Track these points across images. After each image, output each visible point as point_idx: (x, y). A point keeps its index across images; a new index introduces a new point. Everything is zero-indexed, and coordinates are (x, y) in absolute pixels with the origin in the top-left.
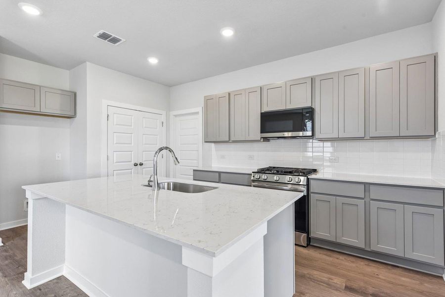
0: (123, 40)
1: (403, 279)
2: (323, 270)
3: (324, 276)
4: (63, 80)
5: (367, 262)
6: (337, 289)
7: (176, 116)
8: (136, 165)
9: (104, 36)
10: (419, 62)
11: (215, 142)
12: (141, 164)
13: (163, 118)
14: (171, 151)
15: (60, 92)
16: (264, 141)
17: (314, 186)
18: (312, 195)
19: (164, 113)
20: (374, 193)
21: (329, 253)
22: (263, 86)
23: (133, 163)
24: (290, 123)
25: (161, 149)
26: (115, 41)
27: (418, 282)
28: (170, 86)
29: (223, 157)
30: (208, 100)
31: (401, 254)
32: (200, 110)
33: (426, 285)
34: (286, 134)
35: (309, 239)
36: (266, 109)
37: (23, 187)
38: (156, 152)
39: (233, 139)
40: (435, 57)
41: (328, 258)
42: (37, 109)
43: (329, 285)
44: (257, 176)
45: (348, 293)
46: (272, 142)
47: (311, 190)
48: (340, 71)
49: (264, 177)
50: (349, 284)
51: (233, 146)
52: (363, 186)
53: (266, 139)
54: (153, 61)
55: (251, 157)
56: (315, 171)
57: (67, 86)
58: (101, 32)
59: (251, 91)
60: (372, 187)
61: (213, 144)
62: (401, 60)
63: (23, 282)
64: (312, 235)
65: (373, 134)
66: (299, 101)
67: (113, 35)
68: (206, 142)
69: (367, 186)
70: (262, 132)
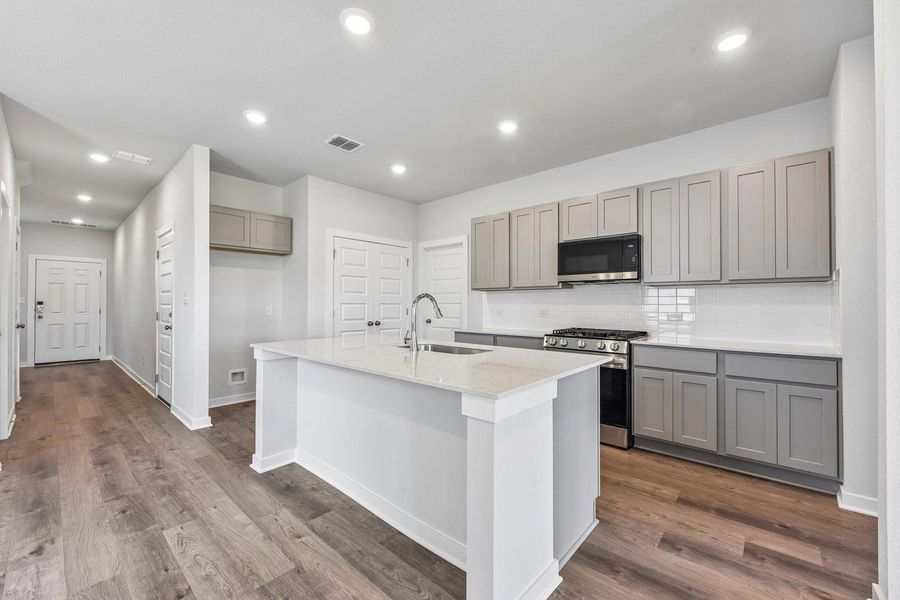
0: (362, 145)
1: (771, 495)
2: (647, 478)
3: (648, 485)
4: (275, 201)
5: (719, 473)
6: (664, 500)
7: (427, 250)
8: (370, 324)
9: (338, 142)
10: (804, 161)
11: (487, 290)
12: (378, 324)
13: (408, 253)
14: (432, 299)
15: (272, 219)
16: (563, 288)
17: (639, 357)
18: (636, 371)
19: (409, 244)
20: (732, 366)
21: (661, 459)
22: (563, 201)
23: (366, 321)
24: (603, 259)
25: (420, 297)
26: (350, 146)
27: (794, 500)
28: (420, 204)
29: (500, 313)
30: (477, 224)
31: (772, 460)
32: (464, 239)
33: (805, 503)
34: (602, 276)
35: (631, 439)
36: (567, 237)
37: (251, 345)
38: (414, 302)
39: (515, 284)
40: (829, 153)
41: (657, 464)
42: (246, 244)
43: (653, 495)
44: (552, 341)
45: (681, 505)
46: (577, 289)
47: (636, 362)
48: (682, 178)
49: (562, 341)
50: (684, 496)
51: (514, 295)
52: (713, 356)
53: (567, 285)
54: (399, 169)
55: (543, 314)
56: (644, 334)
57: (279, 211)
58: (335, 136)
59: (542, 210)
60: (727, 357)
61: (484, 293)
62: (778, 159)
63: (251, 466)
64: (636, 431)
65: (733, 274)
66: (618, 225)
67: (350, 140)
68: (474, 289)
69: (720, 354)
70: (561, 272)
